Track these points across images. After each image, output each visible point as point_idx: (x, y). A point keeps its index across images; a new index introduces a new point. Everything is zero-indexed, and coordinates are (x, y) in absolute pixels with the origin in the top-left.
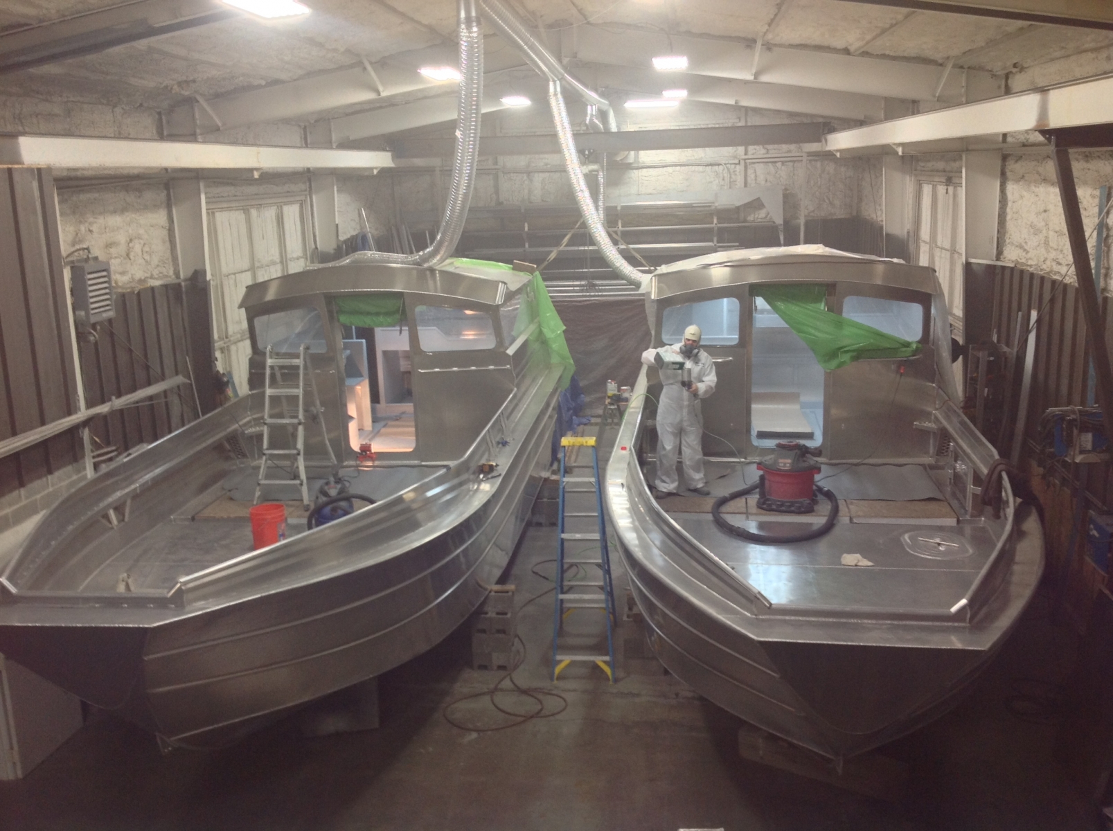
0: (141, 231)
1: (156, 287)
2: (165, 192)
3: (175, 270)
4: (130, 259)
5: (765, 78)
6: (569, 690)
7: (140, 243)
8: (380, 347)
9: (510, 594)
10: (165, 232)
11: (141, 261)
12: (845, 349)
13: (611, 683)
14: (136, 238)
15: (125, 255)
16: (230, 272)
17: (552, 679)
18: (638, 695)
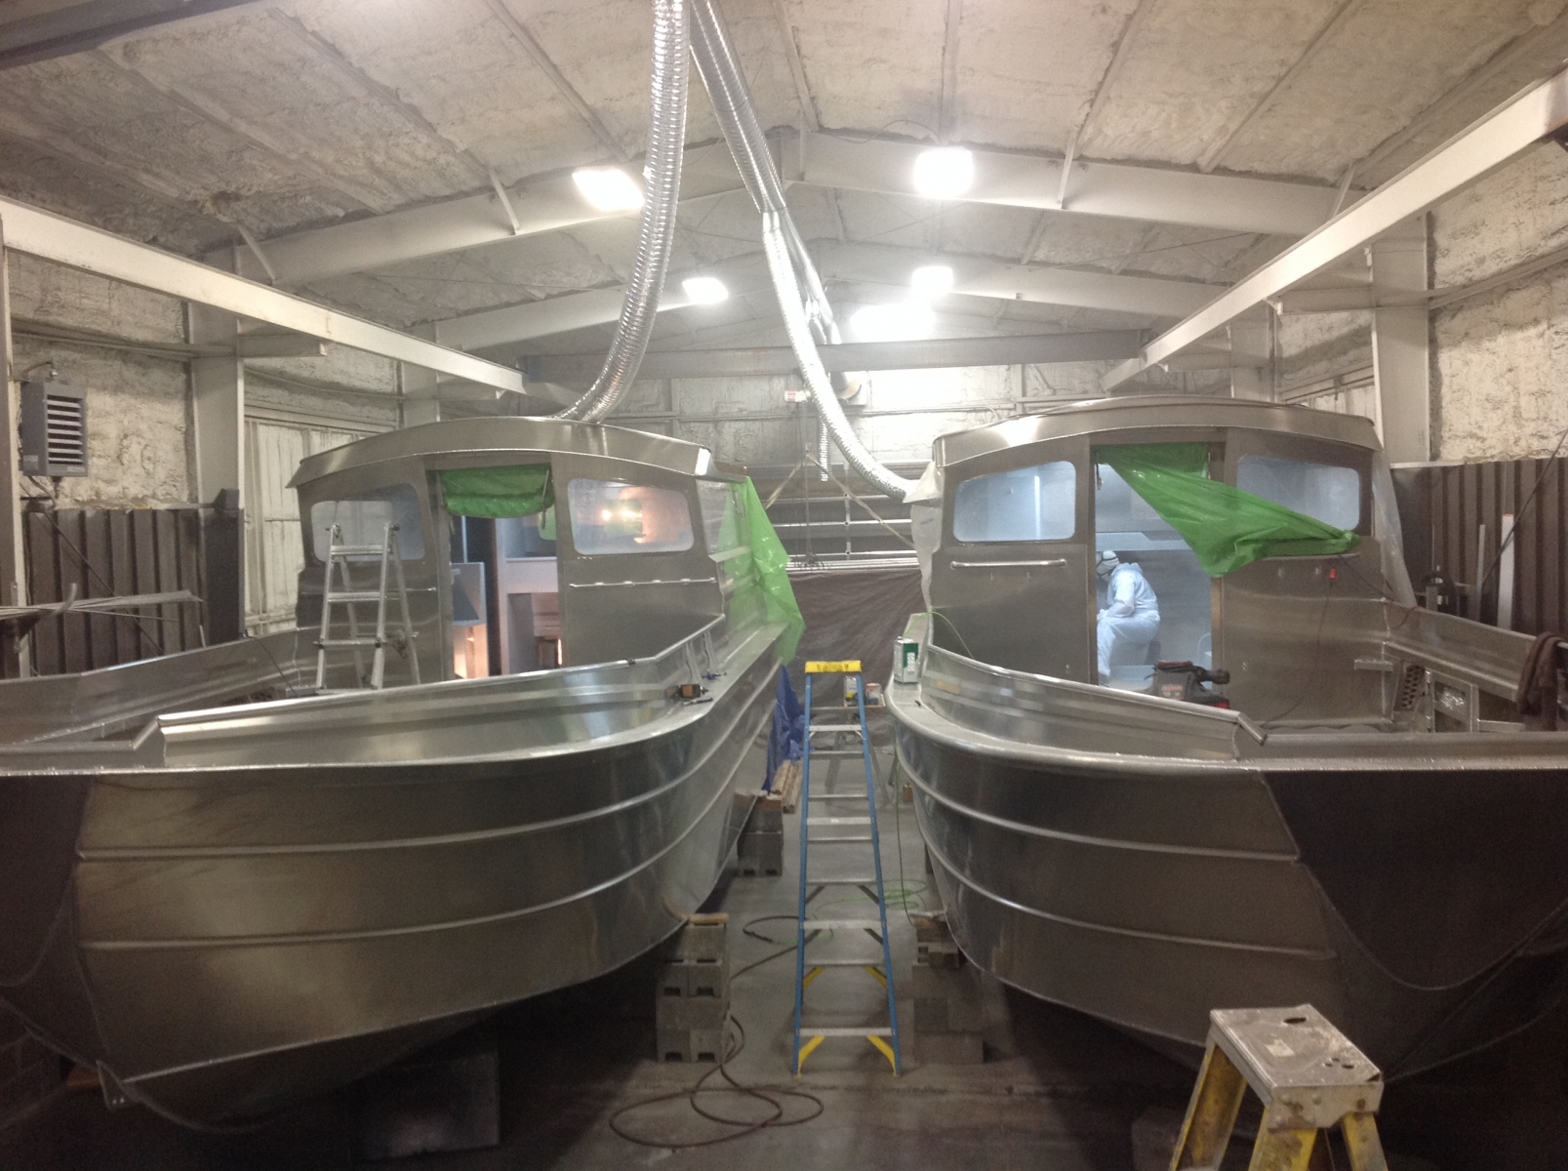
0: (143, 427)
1: (160, 511)
2: (184, 376)
3: (190, 495)
4: (122, 464)
5: (1079, 207)
6: (825, 1088)
7: (139, 443)
8: (504, 590)
9: (721, 926)
10: (179, 437)
11: (138, 470)
12: (1245, 538)
13: (895, 1074)
14: (133, 434)
15: (115, 457)
16: (275, 517)
17: (793, 1070)
18: (943, 1092)
